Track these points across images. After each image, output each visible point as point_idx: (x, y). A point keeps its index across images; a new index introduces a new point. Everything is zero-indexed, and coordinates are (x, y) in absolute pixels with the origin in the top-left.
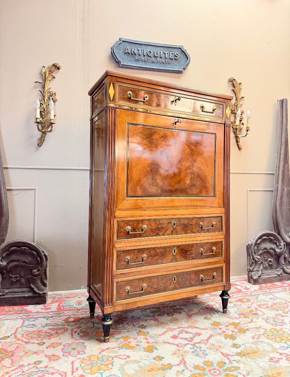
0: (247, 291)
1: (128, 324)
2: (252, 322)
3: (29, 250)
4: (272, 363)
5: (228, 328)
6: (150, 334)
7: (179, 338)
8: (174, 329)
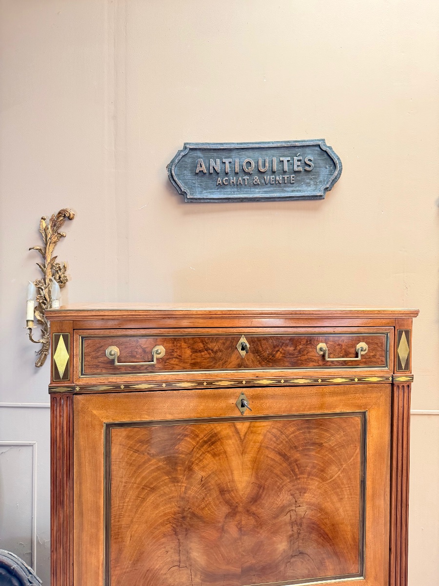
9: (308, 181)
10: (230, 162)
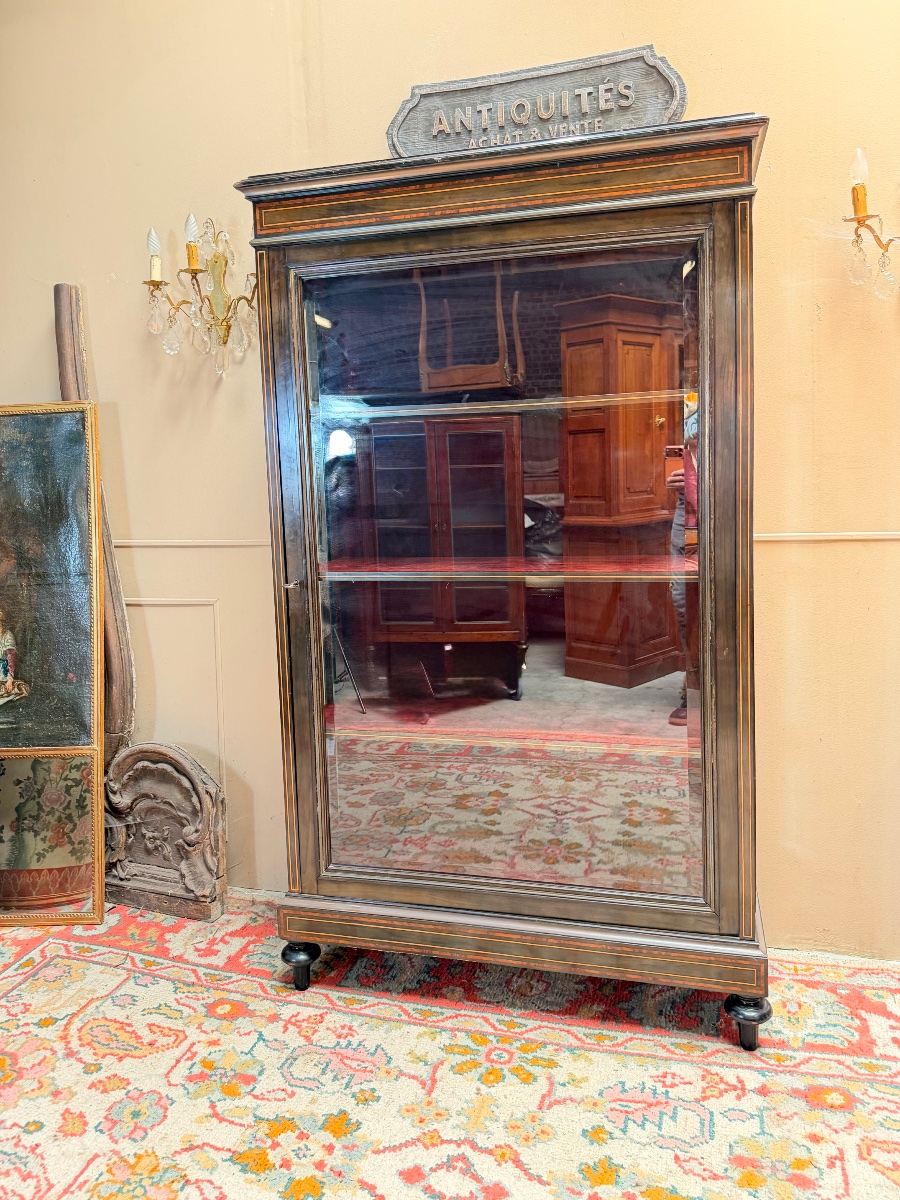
6: (359, 1133)
7: (422, 1184)
8: (443, 1142)
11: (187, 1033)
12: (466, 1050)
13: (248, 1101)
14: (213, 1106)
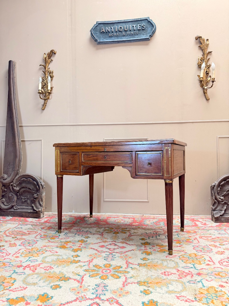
0: (204, 226)
1: (79, 234)
2: (180, 246)
3: (32, 180)
4: (162, 275)
5: (153, 247)
6: (87, 242)
7: (105, 247)
8: (108, 242)
9: (143, 33)
10: (114, 28)
11: (38, 231)
12: (108, 230)
13: (58, 239)
14: (49, 241)
